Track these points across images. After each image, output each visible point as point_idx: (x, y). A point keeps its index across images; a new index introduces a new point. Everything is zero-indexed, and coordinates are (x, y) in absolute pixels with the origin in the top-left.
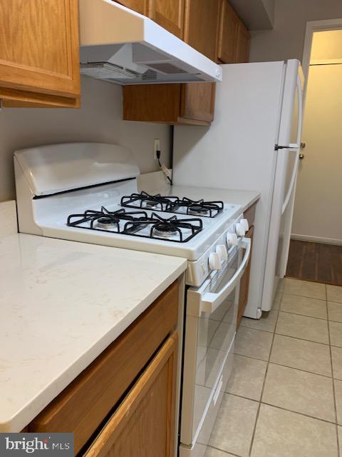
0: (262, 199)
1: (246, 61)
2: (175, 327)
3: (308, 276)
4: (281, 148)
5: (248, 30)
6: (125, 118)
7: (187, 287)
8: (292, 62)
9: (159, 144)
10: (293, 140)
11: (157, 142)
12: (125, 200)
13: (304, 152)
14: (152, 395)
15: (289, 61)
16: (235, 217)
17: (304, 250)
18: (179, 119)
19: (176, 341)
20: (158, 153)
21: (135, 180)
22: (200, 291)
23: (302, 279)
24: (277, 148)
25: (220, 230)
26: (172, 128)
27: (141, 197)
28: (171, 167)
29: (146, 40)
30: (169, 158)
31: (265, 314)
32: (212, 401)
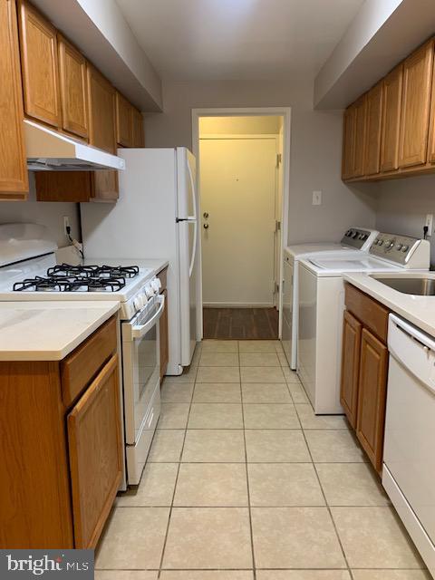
0: (171, 266)
1: (142, 146)
2: (115, 350)
3: (223, 336)
4: (182, 220)
5: (140, 112)
6: (39, 200)
7: (122, 321)
8: (181, 150)
9: (68, 220)
10: (191, 213)
11: (66, 219)
12: (51, 271)
13: (208, 222)
14: (107, 390)
15: (178, 148)
16: (149, 277)
17: (219, 316)
18: (91, 199)
19: (117, 358)
20: (68, 229)
21: (54, 255)
22: (131, 323)
23: (218, 338)
24: (178, 221)
25: (139, 286)
26: (78, 206)
27: (62, 268)
28: (81, 241)
29: (77, 157)
30: (77, 233)
31: (186, 370)
32: (147, 424)
